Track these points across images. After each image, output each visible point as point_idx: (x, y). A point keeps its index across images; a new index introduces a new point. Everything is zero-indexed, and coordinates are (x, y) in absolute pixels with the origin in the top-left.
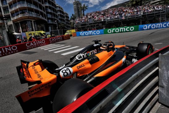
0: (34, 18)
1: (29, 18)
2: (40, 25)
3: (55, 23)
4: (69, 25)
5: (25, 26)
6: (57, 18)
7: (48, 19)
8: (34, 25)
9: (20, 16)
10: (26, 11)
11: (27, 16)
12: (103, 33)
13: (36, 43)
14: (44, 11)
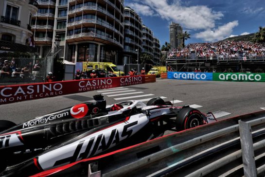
0: (102, 41)
1: (95, 39)
2: (110, 52)
3: (136, 53)
4: (157, 58)
5: (84, 51)
6: (140, 44)
7: (126, 44)
8: (101, 51)
9: (80, 35)
10: (92, 29)
11: (92, 36)
12: (212, 78)
13: (97, 82)
14: (121, 32)
